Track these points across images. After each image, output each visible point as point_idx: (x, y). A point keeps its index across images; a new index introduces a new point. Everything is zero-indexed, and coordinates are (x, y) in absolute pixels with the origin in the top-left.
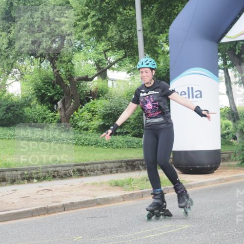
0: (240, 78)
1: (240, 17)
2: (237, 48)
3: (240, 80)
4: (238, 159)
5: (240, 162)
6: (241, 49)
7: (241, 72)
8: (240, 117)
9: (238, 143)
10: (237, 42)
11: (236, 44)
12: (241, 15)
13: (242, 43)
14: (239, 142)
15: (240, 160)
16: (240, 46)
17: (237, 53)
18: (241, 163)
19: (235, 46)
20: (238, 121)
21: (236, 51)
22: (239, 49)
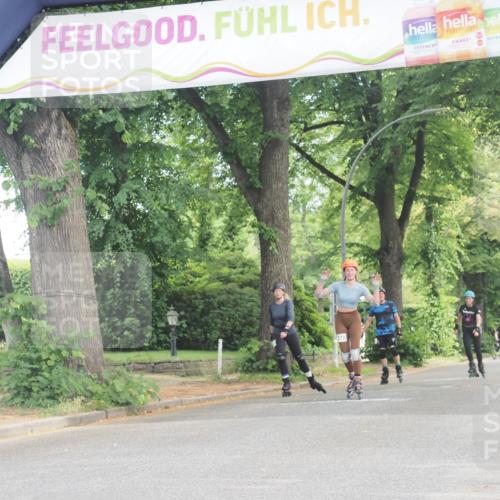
0: (19, 191)
1: (23, 41)
2: (12, 117)
3: (18, 197)
4: (6, 389)
5: (8, 395)
6: (21, 121)
7: (20, 176)
8: (15, 287)
9: (7, 350)
10: (13, 103)
11: (10, 108)
12: (26, 38)
13: (24, 106)
14: (10, 348)
15: (9, 390)
16: (21, 113)
17: (10, 131)
18: (12, 399)
19: (8, 111)
20: (8, 296)
21: (8, 124)
22: (15, 122)
